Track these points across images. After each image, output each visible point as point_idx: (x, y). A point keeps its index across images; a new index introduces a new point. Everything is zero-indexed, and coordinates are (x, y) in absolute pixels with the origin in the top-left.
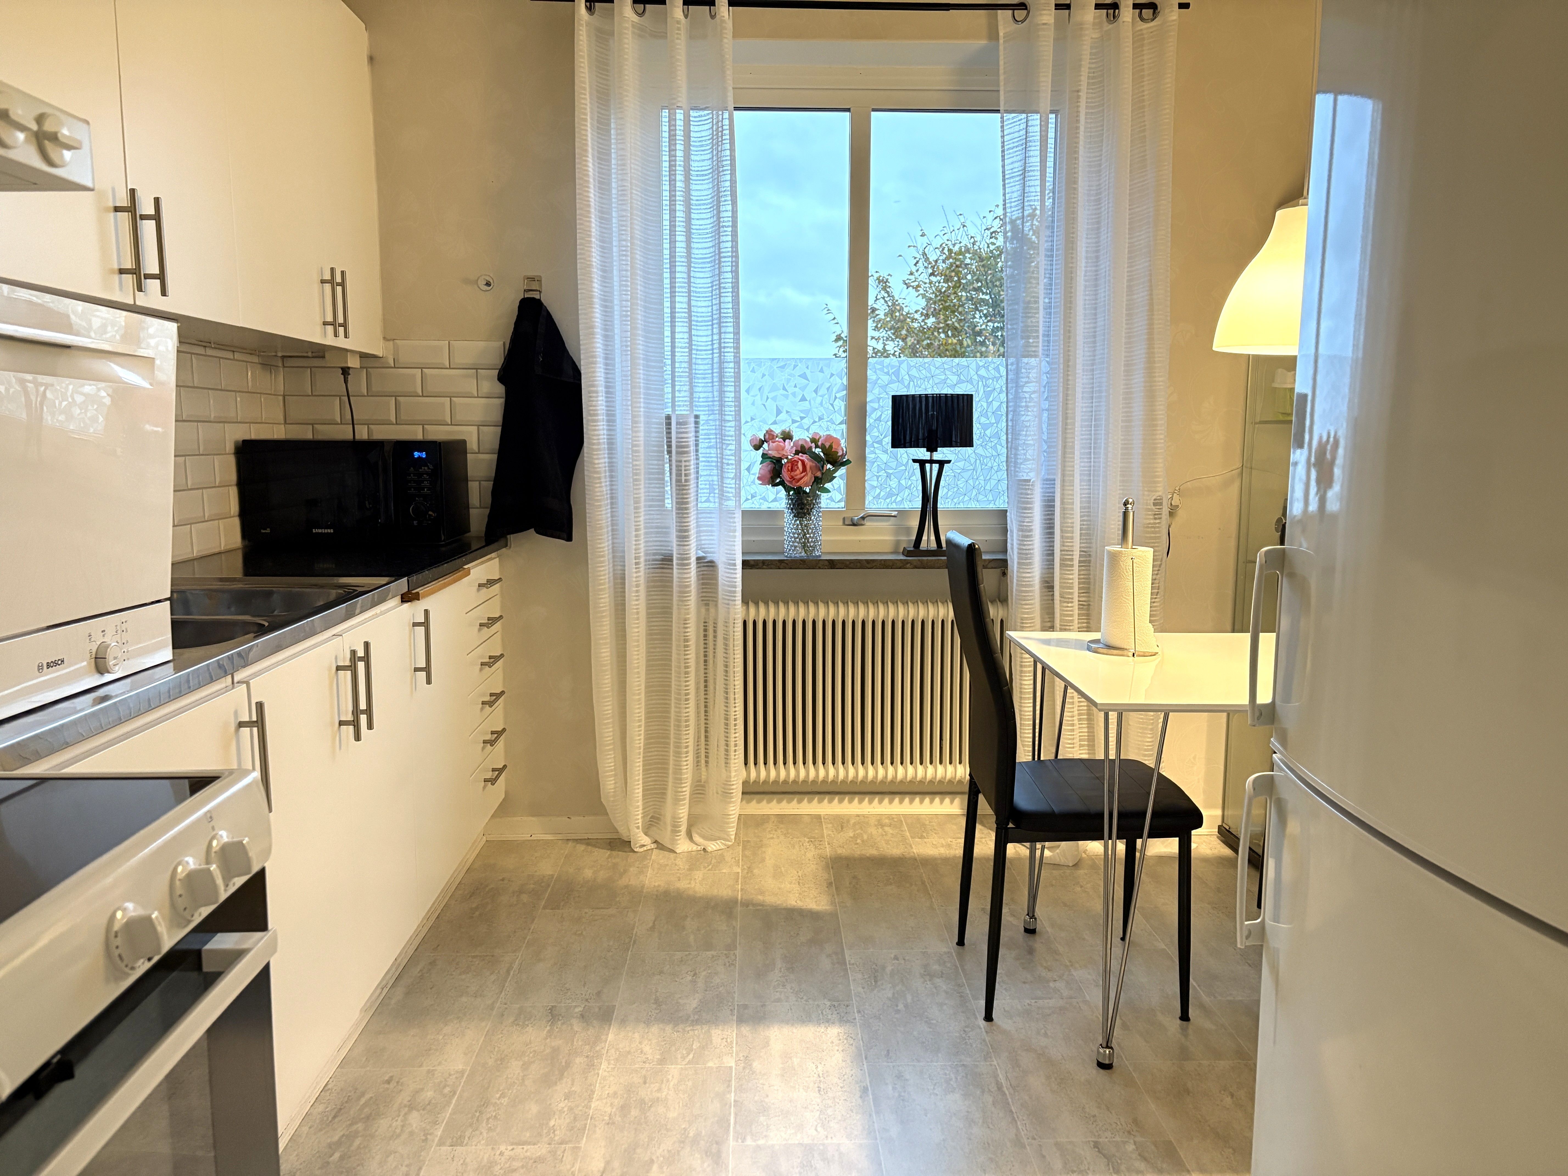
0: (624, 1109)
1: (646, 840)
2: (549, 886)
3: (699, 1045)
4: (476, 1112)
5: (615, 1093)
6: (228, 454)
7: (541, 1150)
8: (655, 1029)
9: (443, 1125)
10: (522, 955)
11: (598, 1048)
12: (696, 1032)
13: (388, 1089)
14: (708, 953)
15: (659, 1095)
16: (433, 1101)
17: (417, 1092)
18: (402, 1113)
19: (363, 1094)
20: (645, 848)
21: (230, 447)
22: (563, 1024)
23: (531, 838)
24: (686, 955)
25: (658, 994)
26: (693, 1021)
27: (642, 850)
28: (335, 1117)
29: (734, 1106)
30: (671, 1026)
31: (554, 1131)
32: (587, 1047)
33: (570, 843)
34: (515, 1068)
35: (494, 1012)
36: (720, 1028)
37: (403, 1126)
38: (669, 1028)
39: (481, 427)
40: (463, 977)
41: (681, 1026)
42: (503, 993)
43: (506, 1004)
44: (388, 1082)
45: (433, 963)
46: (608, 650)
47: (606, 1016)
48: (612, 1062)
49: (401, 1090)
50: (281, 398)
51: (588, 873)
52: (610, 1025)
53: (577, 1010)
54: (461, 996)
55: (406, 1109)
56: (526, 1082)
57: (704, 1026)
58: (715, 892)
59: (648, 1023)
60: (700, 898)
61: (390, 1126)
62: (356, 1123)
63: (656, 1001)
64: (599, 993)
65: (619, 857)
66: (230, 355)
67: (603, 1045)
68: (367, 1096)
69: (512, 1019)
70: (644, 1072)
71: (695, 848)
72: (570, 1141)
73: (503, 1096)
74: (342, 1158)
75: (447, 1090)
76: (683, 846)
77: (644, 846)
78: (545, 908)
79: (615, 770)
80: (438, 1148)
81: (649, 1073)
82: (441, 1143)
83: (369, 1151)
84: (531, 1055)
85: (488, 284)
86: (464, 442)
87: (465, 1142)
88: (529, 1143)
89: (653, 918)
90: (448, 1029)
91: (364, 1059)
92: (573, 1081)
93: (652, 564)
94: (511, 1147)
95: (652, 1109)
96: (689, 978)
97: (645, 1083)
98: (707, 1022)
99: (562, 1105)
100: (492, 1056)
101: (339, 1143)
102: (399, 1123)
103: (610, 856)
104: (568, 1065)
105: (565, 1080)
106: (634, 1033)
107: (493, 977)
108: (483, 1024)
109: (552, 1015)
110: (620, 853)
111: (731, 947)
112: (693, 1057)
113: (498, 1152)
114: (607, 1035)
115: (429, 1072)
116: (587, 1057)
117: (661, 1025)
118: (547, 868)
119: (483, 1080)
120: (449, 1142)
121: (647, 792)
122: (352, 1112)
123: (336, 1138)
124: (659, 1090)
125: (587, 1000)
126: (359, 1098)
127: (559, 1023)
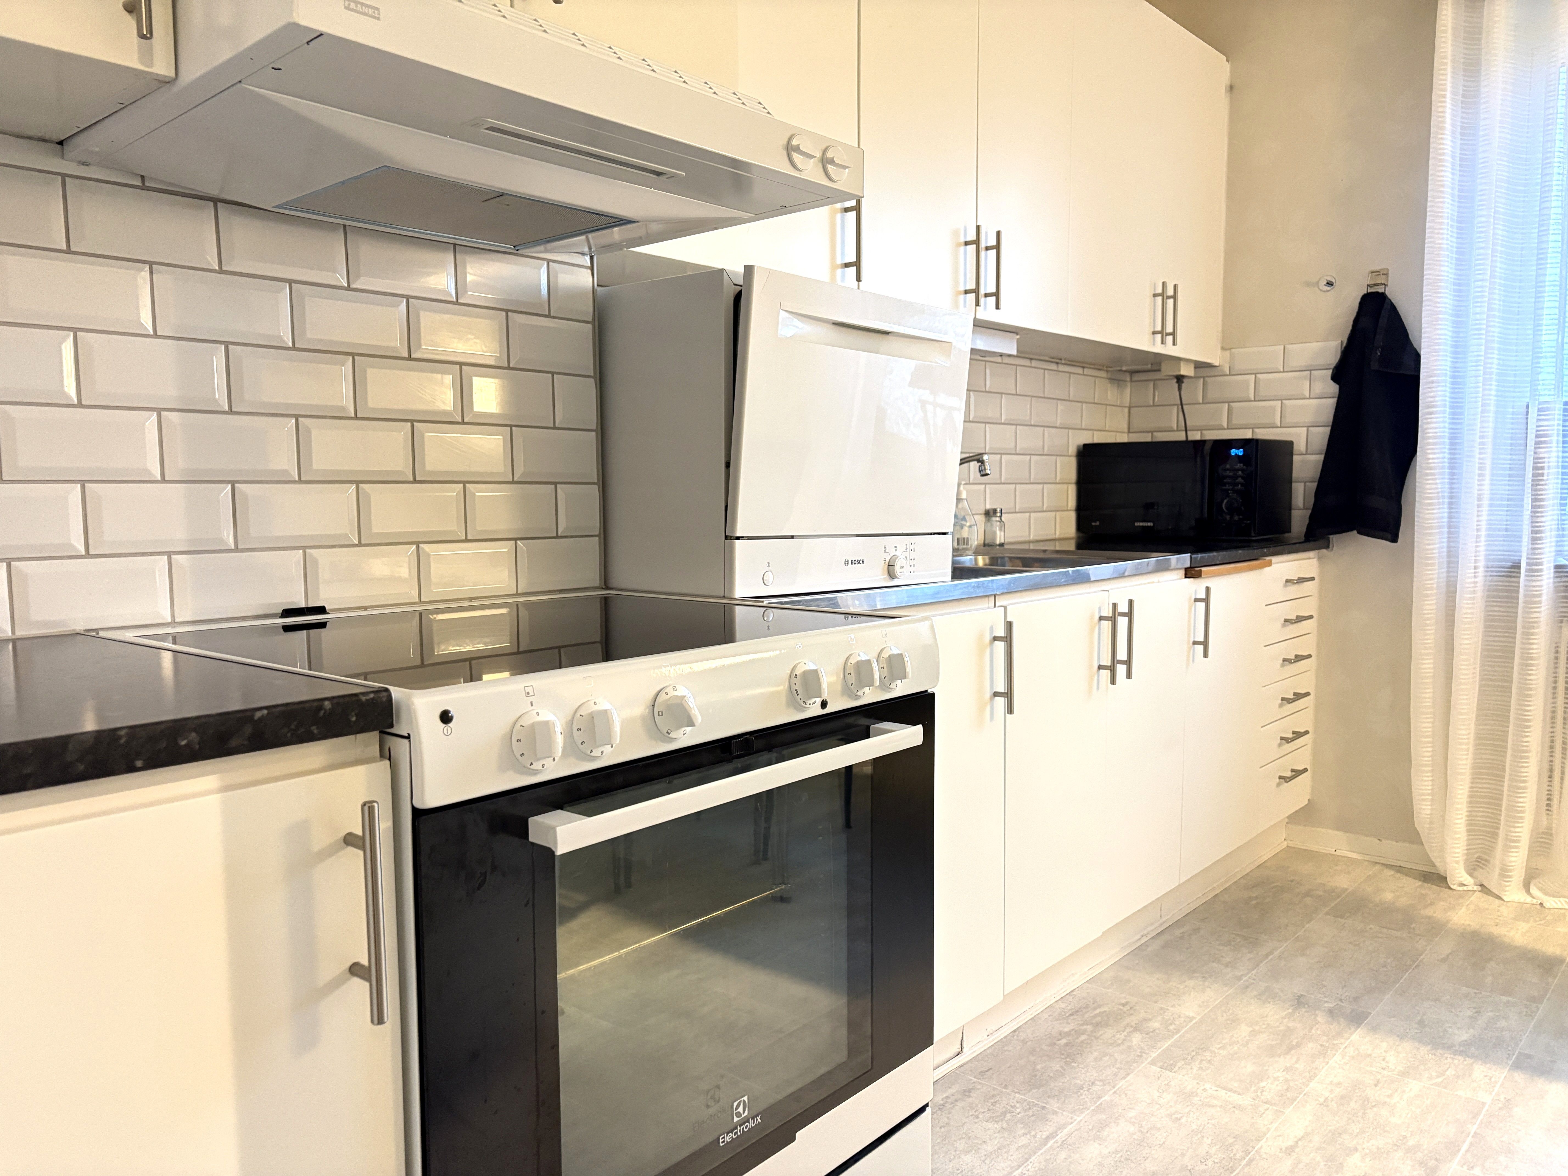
0: (1344, 1098)
1: (1469, 880)
2: (1339, 897)
3: (1454, 1072)
4: (1193, 1051)
5: (1339, 1084)
6: (1071, 456)
7: (1245, 1100)
8: (1407, 1045)
9: (1160, 1051)
10: (1287, 946)
11: (1336, 1042)
12: (1456, 1061)
13: (1121, 1010)
14: (1503, 997)
15: (1388, 1100)
16: (1157, 1031)
17: (1145, 1020)
18: (1127, 1031)
19: (1099, 1006)
20: (1465, 888)
21: (1073, 450)
22: (1306, 1012)
23: (1335, 853)
24: (1475, 993)
25: (1425, 1017)
26: (1456, 1051)
27: (1461, 889)
28: (1071, 1015)
29: (1473, 1137)
30: (1428, 1048)
31: (1263, 1091)
32: (1325, 1038)
33: (1378, 867)
34: (1244, 1030)
35: (1240, 983)
36: (1488, 1066)
37: (1124, 1040)
38: (1424, 1050)
39: (1310, 428)
40: (1221, 948)
41: (1440, 1051)
42: (1255, 971)
43: (1254, 979)
44: (1124, 1005)
45: (1197, 930)
46: (1431, 661)
47: (1357, 1019)
48: (1347, 1058)
49: (1132, 1014)
50: (1126, 410)
51: (1388, 896)
52: (1358, 1027)
53: (1326, 1005)
54: (1213, 962)
55: (1131, 1029)
56: (1250, 1045)
57: (1467, 1059)
58: (1539, 946)
59: (1402, 1037)
60: (1516, 947)
61: (1114, 1036)
62: (1087, 1025)
63: (1421, 1023)
64: (1356, 999)
65: (1430, 890)
66: (1080, 371)
67: (1343, 1041)
68: (1102, 1009)
69: (1256, 993)
70: (1379, 1077)
71: (1529, 899)
72: (1275, 1104)
73: (1223, 1048)
74: (1066, 1045)
75: (1172, 1027)
76: (1514, 894)
77: (1464, 885)
78: (1327, 913)
79: (1432, 794)
80: (1148, 1065)
81: (1385, 1079)
82: (1153, 1063)
83: (1091, 1047)
84: (1264, 1026)
85: (1330, 284)
86: (1291, 443)
87: (1175, 1069)
88: (1235, 1092)
89: (1450, 951)
90: (1191, 983)
91: (1110, 983)
92: (1298, 1059)
93: (1496, 572)
94: (1216, 1089)
95: (1375, 1109)
96: (1469, 1013)
97: (1376, 1085)
98: (1473, 1056)
99: (1279, 1074)
100: (1224, 1015)
101: (1067, 1034)
102: (1122, 1037)
103: (1420, 887)
104: (1298, 1045)
105: (1289, 1056)
106: (1382, 1041)
107: (1250, 956)
108: (1225, 989)
109: (1298, 1002)
110: (1434, 886)
111: (1536, 1000)
112: (1442, 1081)
113: (1202, 1088)
114: (1351, 1034)
115: (1161, 1009)
116: (1321, 1045)
117: (1417, 1044)
118: (1343, 881)
119: (1209, 1030)
120: (1161, 1064)
121: (1472, 827)
122: (1086, 1016)
123: (1066, 1030)
124: (1390, 1096)
125: (1341, 1000)
126: (1095, 1009)
127: (1304, 1010)
